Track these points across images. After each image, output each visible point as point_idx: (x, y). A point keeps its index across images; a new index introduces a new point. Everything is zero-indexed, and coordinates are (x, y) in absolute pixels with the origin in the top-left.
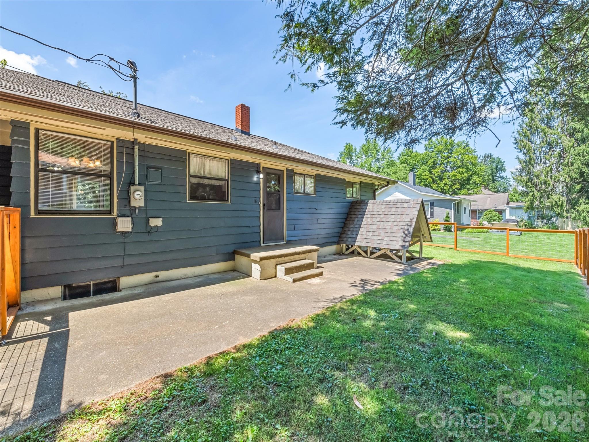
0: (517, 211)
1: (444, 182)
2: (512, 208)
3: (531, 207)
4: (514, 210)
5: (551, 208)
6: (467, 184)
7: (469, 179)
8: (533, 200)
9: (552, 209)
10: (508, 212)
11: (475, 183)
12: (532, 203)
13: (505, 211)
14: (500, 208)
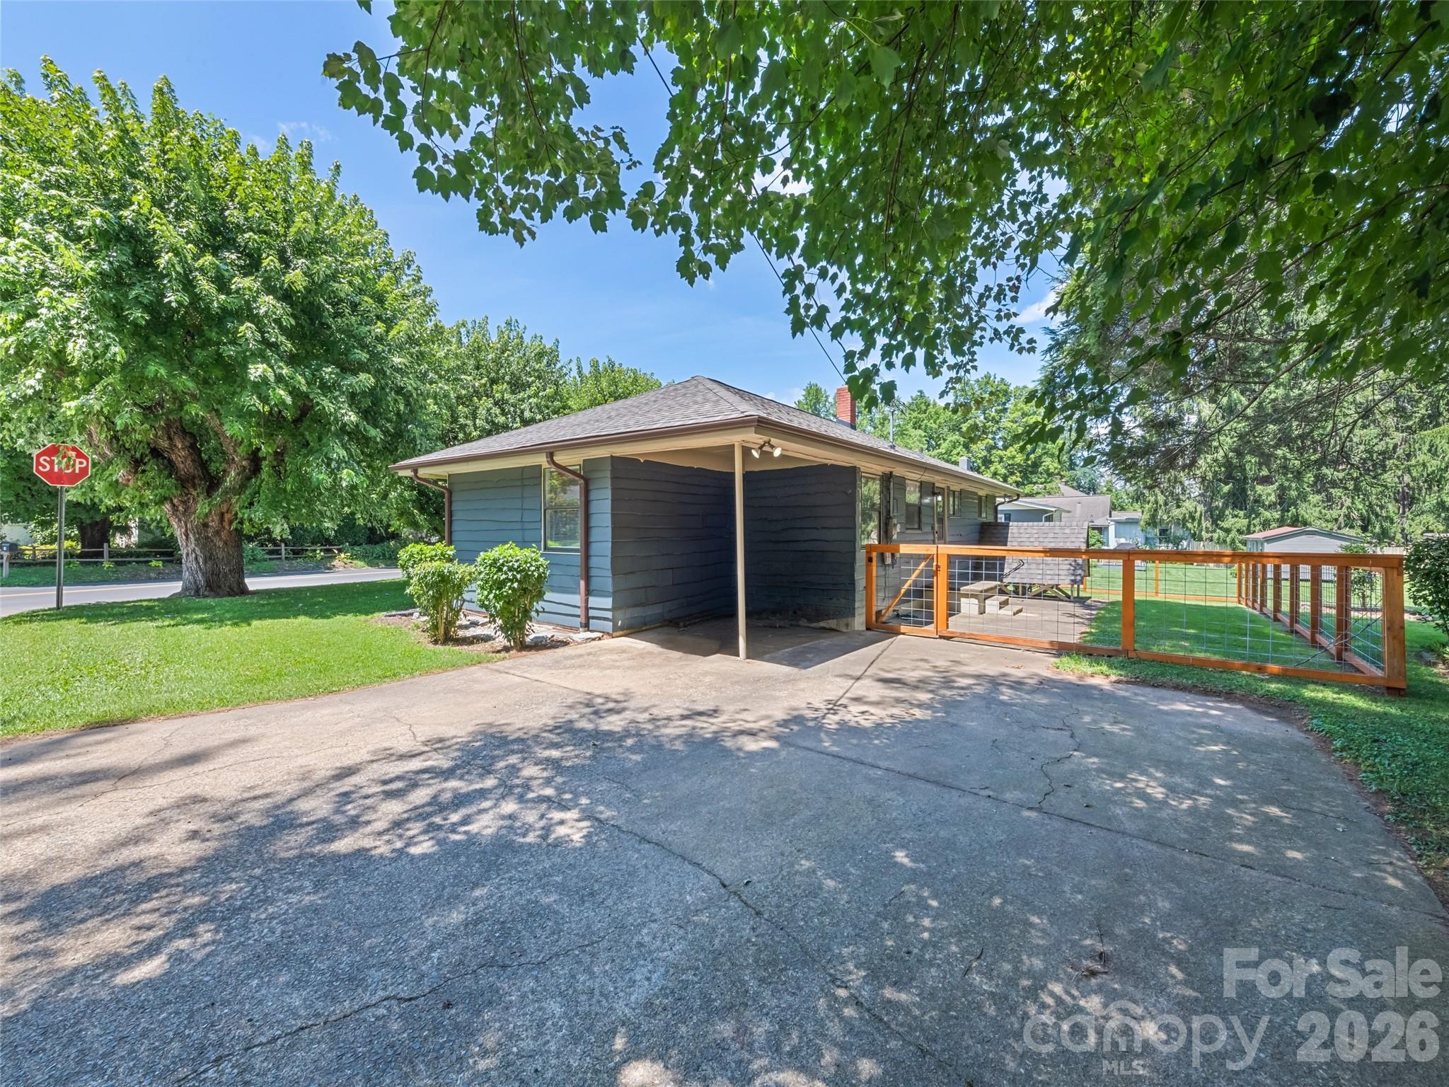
0: (1127, 527)
1: (992, 469)
2: (1118, 523)
3: (1153, 522)
4: (1122, 527)
5: (1182, 522)
6: (1032, 473)
7: (1036, 465)
8: (1156, 510)
9: (1184, 526)
10: (1112, 529)
11: (1047, 472)
12: (1154, 516)
13: (1107, 528)
14: (1099, 522)
